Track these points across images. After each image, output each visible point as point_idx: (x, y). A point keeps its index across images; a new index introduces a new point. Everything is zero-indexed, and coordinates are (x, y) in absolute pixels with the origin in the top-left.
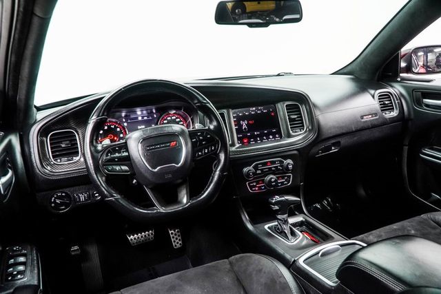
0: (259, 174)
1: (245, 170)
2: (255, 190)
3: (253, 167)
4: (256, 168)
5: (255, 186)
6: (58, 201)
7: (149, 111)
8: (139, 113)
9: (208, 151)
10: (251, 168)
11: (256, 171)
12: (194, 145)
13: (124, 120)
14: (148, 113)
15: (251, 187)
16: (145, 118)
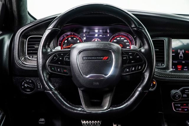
0: (185, 97)
1: (173, 92)
2: (179, 110)
3: (181, 91)
4: (183, 92)
5: (179, 107)
6: (26, 85)
7: (104, 31)
8: (96, 31)
9: (135, 69)
10: (178, 91)
11: (182, 95)
12: (124, 62)
13: (84, 35)
14: (103, 32)
15: (175, 107)
16: (101, 36)
